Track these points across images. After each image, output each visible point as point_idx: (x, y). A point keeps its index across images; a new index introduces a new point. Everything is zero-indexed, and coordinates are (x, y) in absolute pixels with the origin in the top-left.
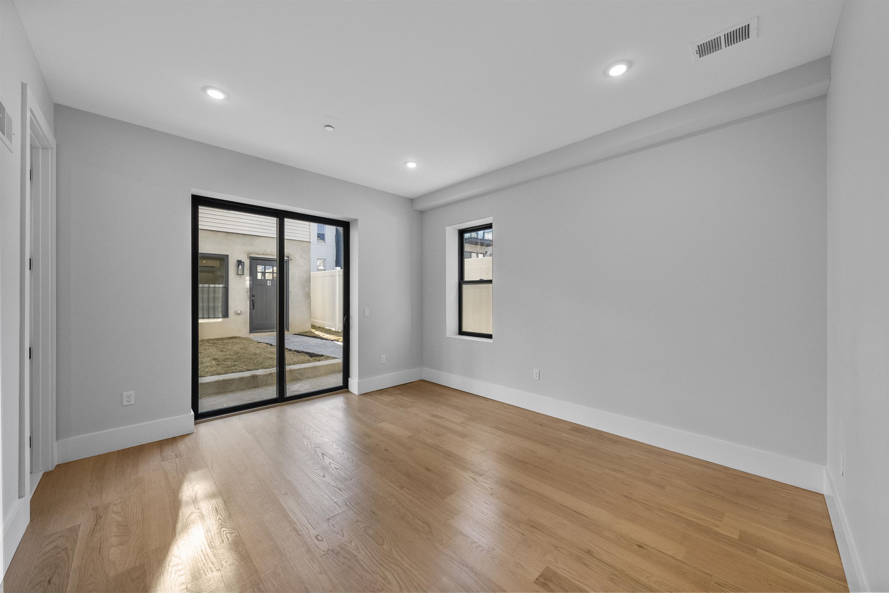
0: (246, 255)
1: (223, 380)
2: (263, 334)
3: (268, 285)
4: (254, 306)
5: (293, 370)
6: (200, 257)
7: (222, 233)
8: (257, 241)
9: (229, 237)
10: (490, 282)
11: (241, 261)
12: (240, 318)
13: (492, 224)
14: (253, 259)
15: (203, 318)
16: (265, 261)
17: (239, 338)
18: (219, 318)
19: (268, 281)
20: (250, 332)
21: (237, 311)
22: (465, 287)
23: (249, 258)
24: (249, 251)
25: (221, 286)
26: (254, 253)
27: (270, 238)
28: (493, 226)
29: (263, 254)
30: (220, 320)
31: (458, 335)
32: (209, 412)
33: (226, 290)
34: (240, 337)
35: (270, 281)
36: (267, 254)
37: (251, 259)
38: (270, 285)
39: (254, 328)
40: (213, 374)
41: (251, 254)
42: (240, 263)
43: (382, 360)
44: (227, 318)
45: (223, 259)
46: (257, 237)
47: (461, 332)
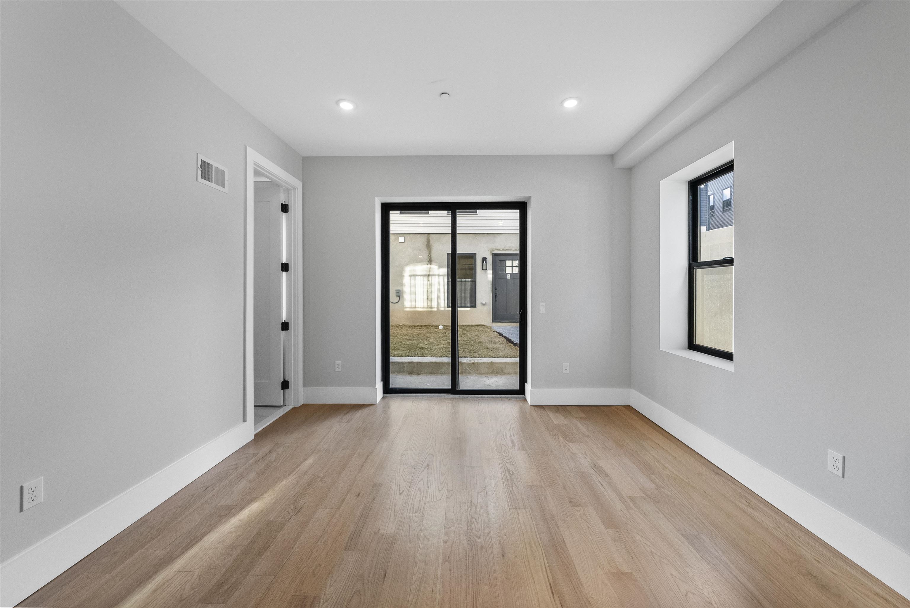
0: (490, 252)
1: (436, 362)
2: (504, 324)
3: (508, 278)
4: (496, 298)
5: (494, 363)
6: (458, 256)
7: (471, 235)
8: (499, 238)
9: (477, 238)
10: (729, 262)
11: (486, 257)
12: (485, 308)
13: (732, 161)
14: (495, 255)
15: (461, 307)
16: (510, 256)
17: (483, 326)
18: (468, 307)
19: (508, 275)
20: (493, 322)
21: (482, 302)
22: (699, 273)
23: (492, 254)
24: (492, 248)
25: (469, 280)
26: (496, 250)
27: (509, 234)
28: (734, 164)
29: (503, 250)
30: (468, 309)
31: (685, 349)
32: (397, 389)
33: (474, 283)
34: (485, 325)
35: (510, 275)
36: (507, 250)
37: (494, 256)
38: (510, 278)
39: (496, 318)
40: (432, 356)
41: (494, 250)
42: (484, 259)
43: (564, 368)
44: (475, 307)
45: (472, 256)
46: (499, 234)
47: (692, 346)
